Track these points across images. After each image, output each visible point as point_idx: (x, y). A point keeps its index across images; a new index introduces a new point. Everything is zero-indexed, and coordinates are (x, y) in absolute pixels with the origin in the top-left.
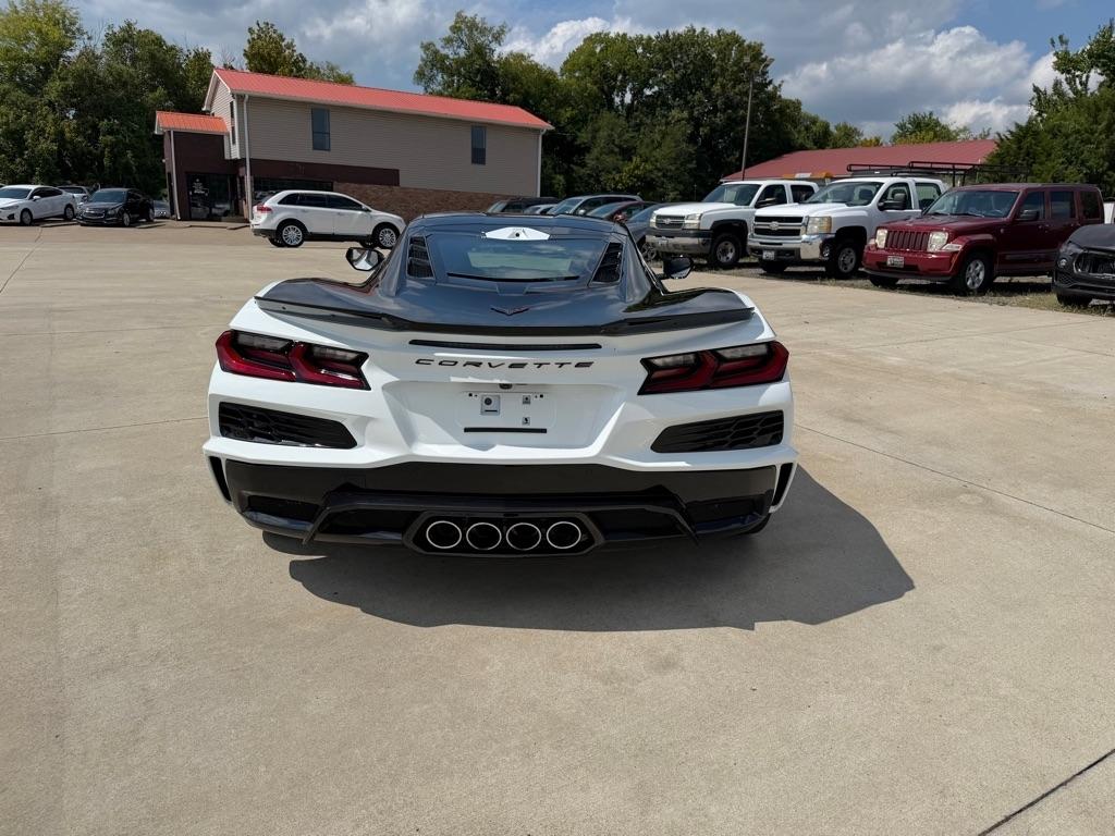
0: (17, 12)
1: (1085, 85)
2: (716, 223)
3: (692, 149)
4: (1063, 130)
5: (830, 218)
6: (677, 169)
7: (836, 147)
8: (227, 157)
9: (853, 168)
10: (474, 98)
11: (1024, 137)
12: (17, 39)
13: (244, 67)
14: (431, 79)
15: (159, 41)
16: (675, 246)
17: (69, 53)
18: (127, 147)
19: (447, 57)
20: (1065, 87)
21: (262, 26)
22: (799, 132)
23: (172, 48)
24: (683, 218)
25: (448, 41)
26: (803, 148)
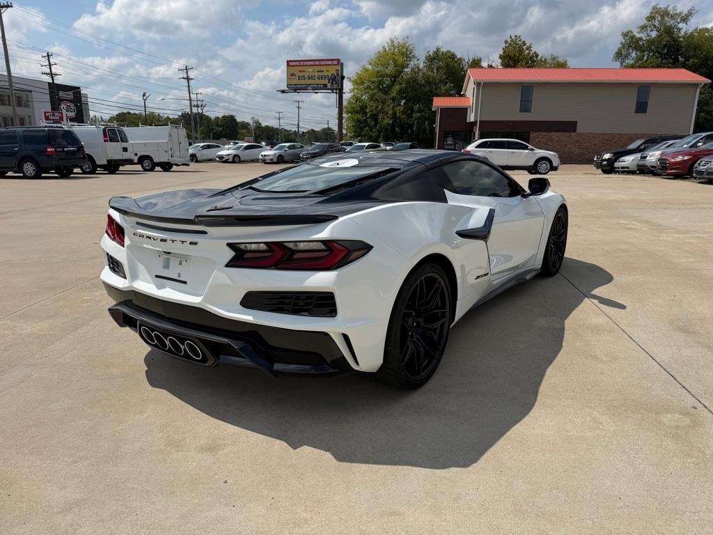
0: (385, 51)
8: (468, 121)
10: (659, 66)
12: (384, 65)
13: (499, 65)
14: (627, 56)
15: (453, 56)
17: (406, 70)
18: (426, 119)
19: (641, 39)
21: (513, 37)
23: (460, 59)
25: (643, 28)
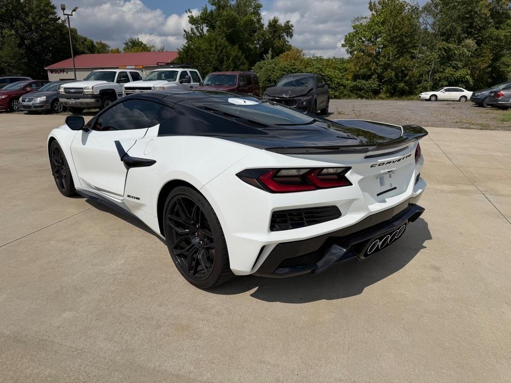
1: (202, 30)
2: (101, 91)
3: (22, 51)
4: (202, 49)
5: (164, 87)
6: (16, 62)
7: (100, 53)
9: (159, 64)
11: (188, 51)
16: (81, 103)
20: (195, 30)
22: (79, 45)
24: (82, 88)
26: (83, 53)
